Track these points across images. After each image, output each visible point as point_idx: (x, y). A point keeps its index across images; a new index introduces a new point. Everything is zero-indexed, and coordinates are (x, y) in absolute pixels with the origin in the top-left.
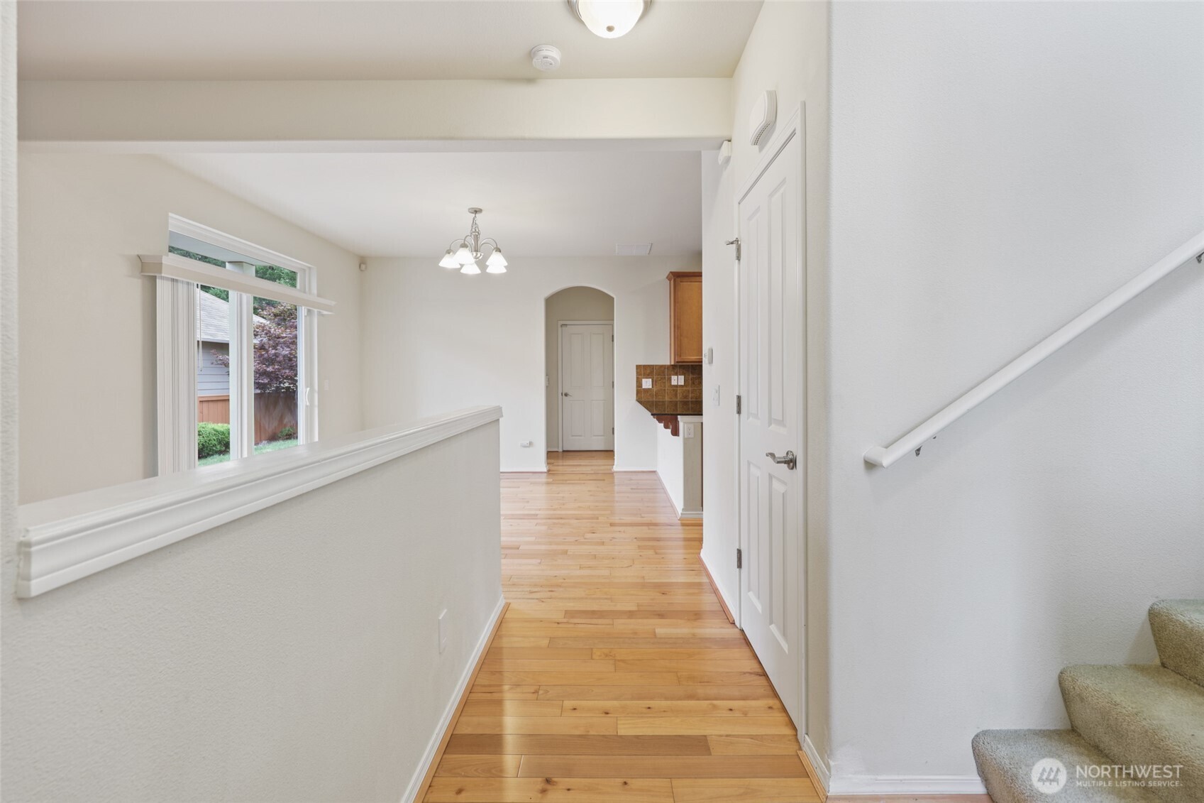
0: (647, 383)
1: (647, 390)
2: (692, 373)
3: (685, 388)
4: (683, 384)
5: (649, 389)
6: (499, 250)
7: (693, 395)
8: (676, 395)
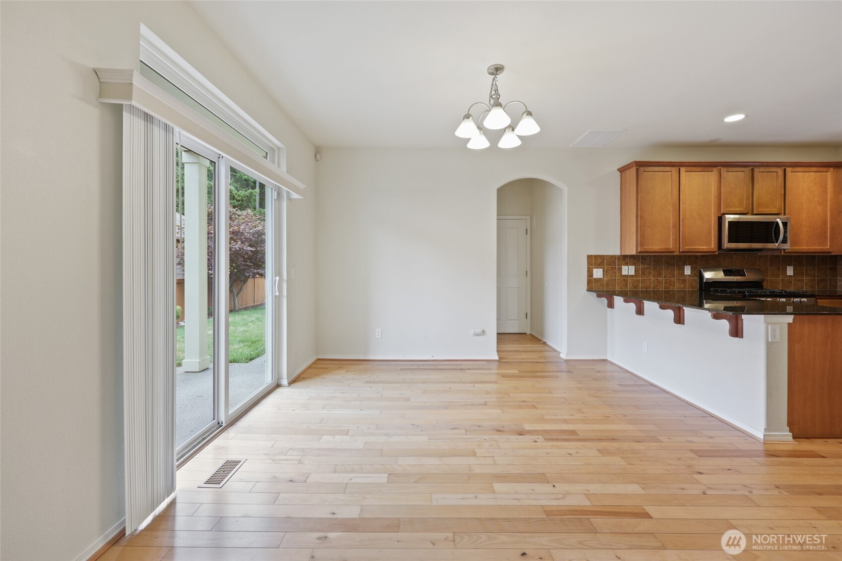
0: (598, 273)
1: (597, 280)
2: (642, 263)
3: (635, 278)
4: (633, 273)
5: (600, 279)
6: (529, 114)
7: (643, 285)
8: (626, 285)
